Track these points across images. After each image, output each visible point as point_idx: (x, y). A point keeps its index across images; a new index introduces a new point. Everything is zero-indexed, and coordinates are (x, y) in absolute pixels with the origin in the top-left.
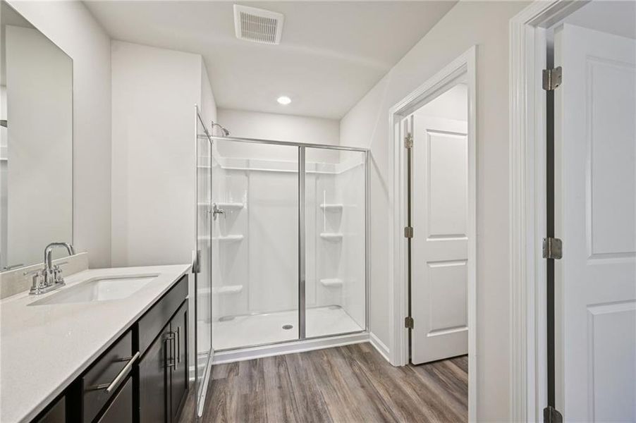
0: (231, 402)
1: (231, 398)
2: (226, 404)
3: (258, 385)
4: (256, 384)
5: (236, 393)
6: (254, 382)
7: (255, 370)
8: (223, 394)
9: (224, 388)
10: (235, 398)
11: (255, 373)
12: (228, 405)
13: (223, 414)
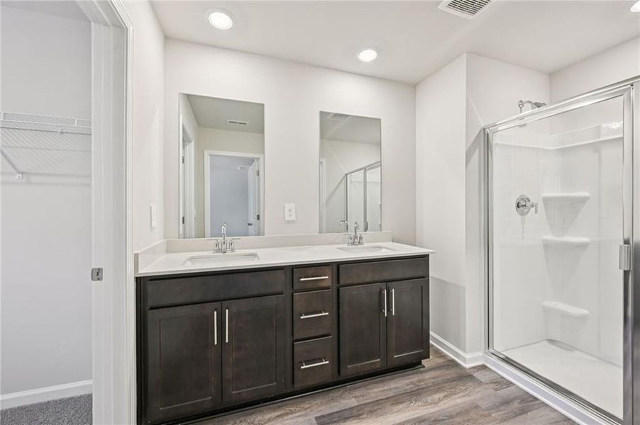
0: (459, 398)
1: (464, 396)
2: (455, 394)
3: (500, 413)
4: (500, 411)
5: (473, 398)
6: (502, 408)
7: (520, 403)
8: (464, 388)
9: (471, 386)
10: (467, 399)
11: (516, 405)
12: (456, 396)
13: (445, 396)
